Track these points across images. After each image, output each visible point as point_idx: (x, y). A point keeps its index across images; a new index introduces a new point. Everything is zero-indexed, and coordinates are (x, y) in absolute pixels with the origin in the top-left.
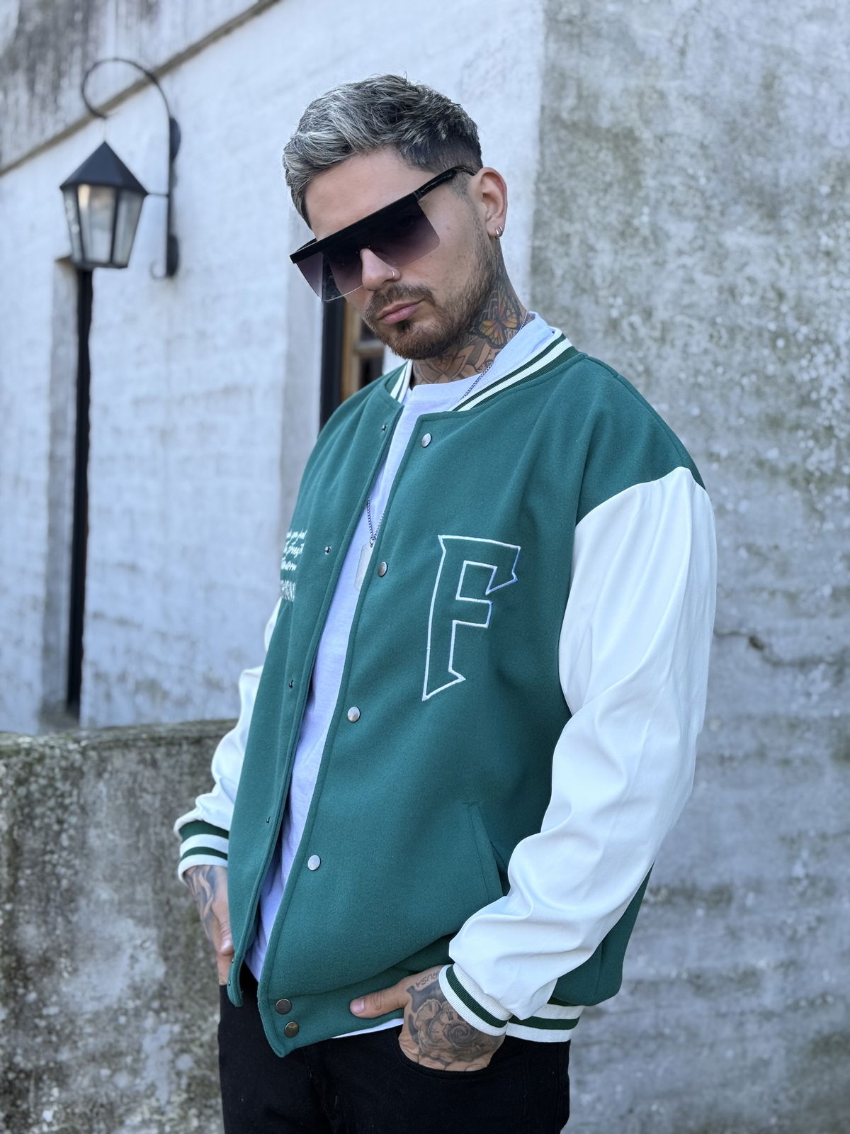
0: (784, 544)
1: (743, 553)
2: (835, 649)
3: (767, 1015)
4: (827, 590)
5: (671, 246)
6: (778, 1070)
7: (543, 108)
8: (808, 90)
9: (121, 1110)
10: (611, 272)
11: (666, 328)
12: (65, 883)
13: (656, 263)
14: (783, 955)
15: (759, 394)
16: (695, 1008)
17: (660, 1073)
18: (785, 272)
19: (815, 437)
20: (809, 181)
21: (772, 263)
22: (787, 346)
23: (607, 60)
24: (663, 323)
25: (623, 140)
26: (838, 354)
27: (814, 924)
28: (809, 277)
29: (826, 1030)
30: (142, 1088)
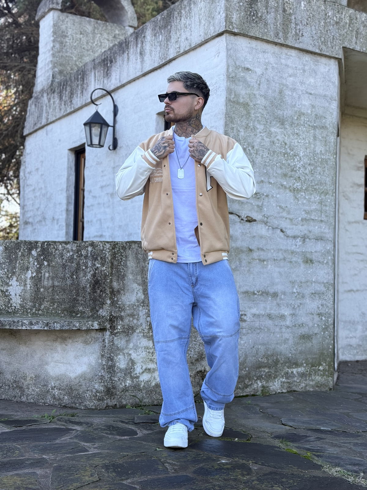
0: (288, 206)
1: (278, 207)
2: (302, 234)
3: (288, 327)
4: (300, 219)
5: (258, 131)
6: (291, 342)
7: (226, 97)
8: (290, 94)
9: (135, 328)
10: (244, 137)
11: (257, 150)
12: (122, 273)
13: (254, 135)
14: (291, 312)
15: (281, 168)
16: (269, 323)
17: (261, 338)
18: (286, 138)
19: (295, 179)
20: (292, 116)
21: (283, 136)
22: (287, 156)
23: (241, 87)
24: (256, 149)
25: (246, 105)
26: (300, 159)
27: (299, 305)
28: (292, 139)
29: (303, 334)
30: (139, 324)
